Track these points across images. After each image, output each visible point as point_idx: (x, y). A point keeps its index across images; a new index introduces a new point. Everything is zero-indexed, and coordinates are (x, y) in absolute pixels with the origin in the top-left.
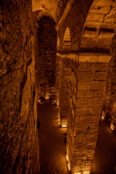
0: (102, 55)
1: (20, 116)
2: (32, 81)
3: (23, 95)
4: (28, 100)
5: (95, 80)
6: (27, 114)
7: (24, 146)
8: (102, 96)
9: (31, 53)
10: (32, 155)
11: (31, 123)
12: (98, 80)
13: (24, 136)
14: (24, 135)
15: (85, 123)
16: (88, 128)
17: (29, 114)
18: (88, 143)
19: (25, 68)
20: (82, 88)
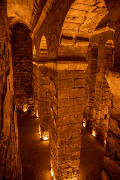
0: (80, 63)
1: (3, 132)
2: (11, 92)
3: (4, 108)
4: (9, 113)
5: (74, 88)
6: (9, 129)
7: (8, 167)
8: (82, 103)
9: (9, 62)
10: (16, 177)
11: (13, 140)
12: (77, 88)
13: (8, 155)
14: (8, 153)
15: (67, 132)
16: (72, 138)
17: (11, 129)
18: (72, 154)
19: (4, 79)
20: (62, 97)
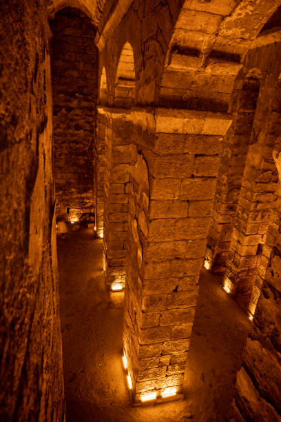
0: (211, 117)
1: (26, 264)
2: (47, 174)
3: (31, 209)
4: (42, 222)
5: (193, 177)
6: (40, 259)
7: (35, 340)
8: (208, 214)
9: (45, 102)
10: (50, 362)
11: (46, 283)
12: (199, 177)
13: (35, 315)
14: (36, 312)
15: (167, 278)
16: (176, 290)
17: (43, 258)
18: (173, 326)
19: (33, 141)
20: (161, 195)
